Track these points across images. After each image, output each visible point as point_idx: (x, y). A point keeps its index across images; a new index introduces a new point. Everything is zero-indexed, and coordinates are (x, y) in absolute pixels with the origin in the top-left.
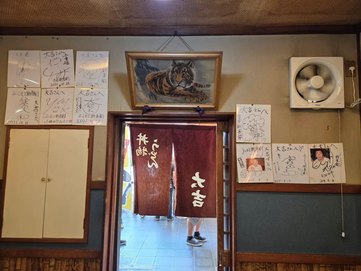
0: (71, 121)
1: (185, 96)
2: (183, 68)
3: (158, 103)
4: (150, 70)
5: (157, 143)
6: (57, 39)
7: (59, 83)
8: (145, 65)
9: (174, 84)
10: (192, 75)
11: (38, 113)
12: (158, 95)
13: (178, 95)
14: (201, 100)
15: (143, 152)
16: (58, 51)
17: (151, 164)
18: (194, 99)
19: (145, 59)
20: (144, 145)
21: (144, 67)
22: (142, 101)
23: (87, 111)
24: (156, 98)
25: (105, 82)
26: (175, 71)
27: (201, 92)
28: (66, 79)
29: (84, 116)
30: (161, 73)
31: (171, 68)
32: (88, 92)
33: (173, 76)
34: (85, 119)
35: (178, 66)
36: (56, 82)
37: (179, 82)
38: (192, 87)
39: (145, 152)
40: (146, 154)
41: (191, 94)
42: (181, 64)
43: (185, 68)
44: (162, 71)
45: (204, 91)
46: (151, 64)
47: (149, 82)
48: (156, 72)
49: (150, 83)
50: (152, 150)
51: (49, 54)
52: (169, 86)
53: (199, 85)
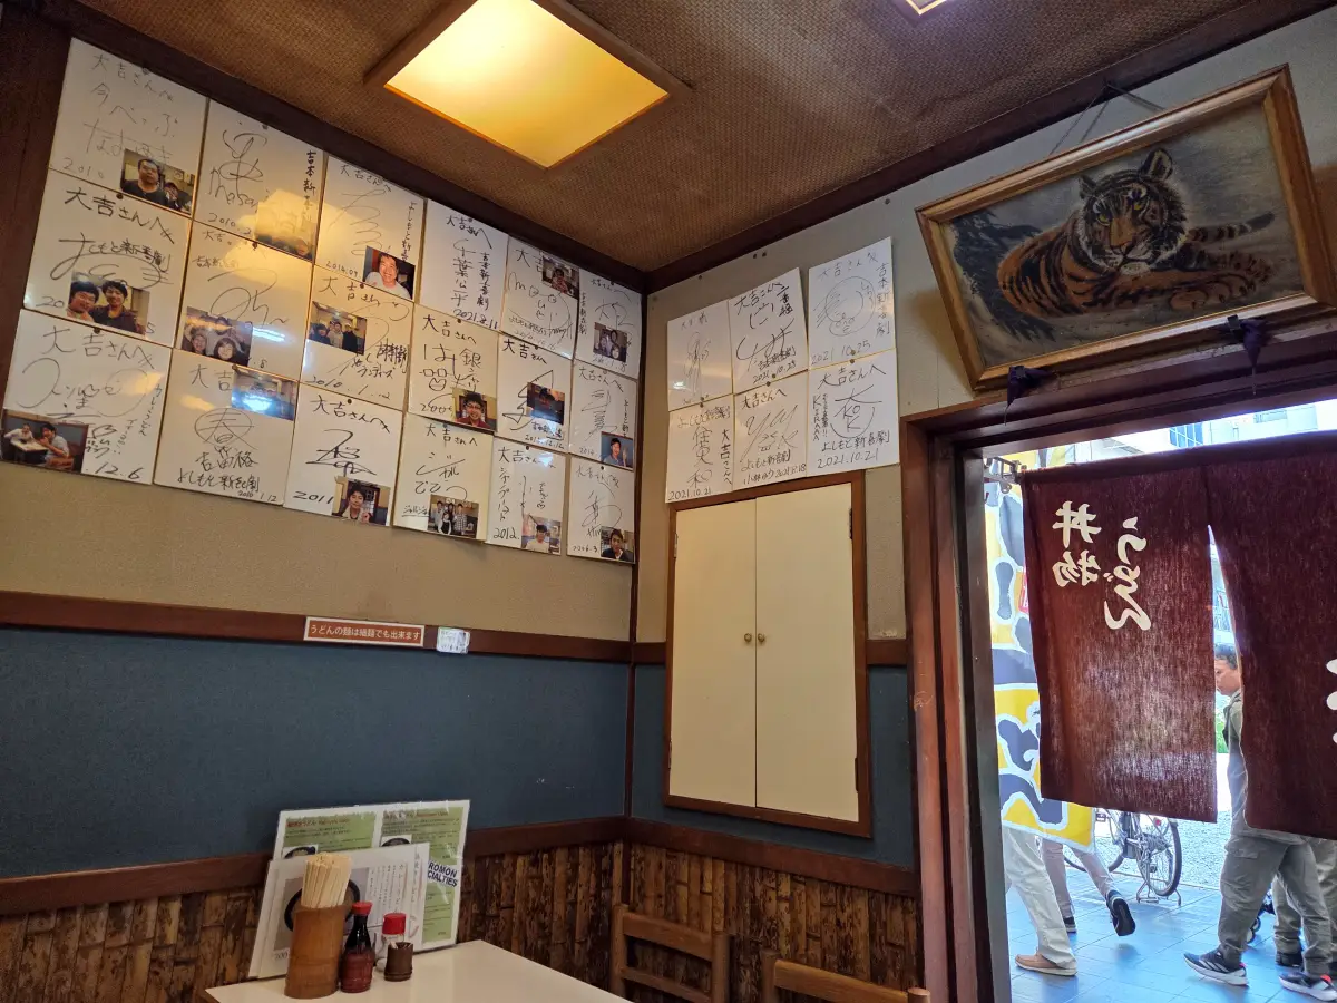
0: (803, 467)
1: (1163, 292)
2: (1129, 189)
3: (1058, 348)
4: (1005, 240)
5: (1139, 533)
6: (764, 255)
7: (773, 368)
8: (984, 230)
9: (1105, 260)
10: (1172, 204)
11: (730, 461)
12: (1051, 321)
13: (1133, 296)
14: (1242, 289)
15: (1083, 570)
16: (765, 287)
17: (1117, 617)
18: (1208, 296)
19: (980, 210)
20: (1084, 545)
21: (983, 236)
22: (999, 357)
23: (843, 431)
24: (1048, 331)
25: (886, 331)
26: (1096, 211)
27: (1232, 256)
28: (788, 354)
29: (837, 445)
30: (1045, 237)
31: (1081, 204)
32: (843, 375)
33: (1096, 232)
34: (839, 452)
35: (1107, 189)
36: (765, 370)
37: (1124, 249)
38: (1186, 247)
39: (1091, 570)
40: (1095, 577)
41: (1189, 277)
42: (1114, 180)
43: (1136, 186)
44: (1050, 230)
45: (1246, 251)
46: (1003, 218)
47: (1011, 282)
48: (1028, 241)
49: (1015, 286)
50: (1119, 562)
51: (748, 301)
52: (1088, 275)
53: (1216, 233)
